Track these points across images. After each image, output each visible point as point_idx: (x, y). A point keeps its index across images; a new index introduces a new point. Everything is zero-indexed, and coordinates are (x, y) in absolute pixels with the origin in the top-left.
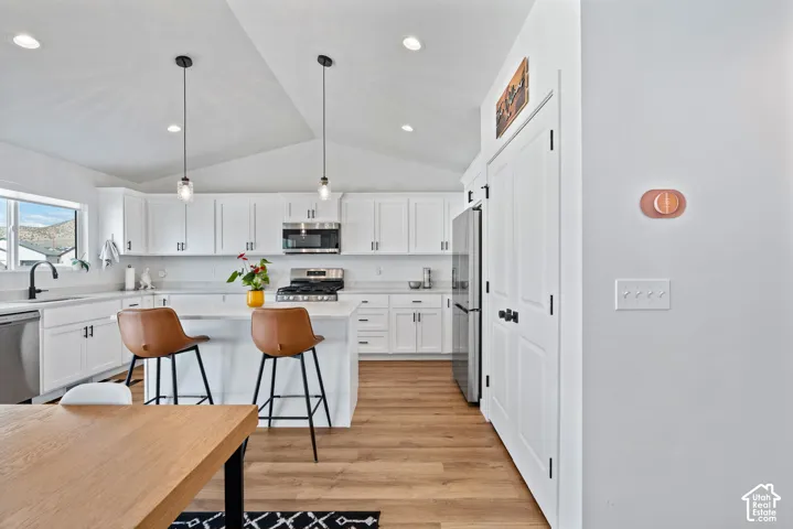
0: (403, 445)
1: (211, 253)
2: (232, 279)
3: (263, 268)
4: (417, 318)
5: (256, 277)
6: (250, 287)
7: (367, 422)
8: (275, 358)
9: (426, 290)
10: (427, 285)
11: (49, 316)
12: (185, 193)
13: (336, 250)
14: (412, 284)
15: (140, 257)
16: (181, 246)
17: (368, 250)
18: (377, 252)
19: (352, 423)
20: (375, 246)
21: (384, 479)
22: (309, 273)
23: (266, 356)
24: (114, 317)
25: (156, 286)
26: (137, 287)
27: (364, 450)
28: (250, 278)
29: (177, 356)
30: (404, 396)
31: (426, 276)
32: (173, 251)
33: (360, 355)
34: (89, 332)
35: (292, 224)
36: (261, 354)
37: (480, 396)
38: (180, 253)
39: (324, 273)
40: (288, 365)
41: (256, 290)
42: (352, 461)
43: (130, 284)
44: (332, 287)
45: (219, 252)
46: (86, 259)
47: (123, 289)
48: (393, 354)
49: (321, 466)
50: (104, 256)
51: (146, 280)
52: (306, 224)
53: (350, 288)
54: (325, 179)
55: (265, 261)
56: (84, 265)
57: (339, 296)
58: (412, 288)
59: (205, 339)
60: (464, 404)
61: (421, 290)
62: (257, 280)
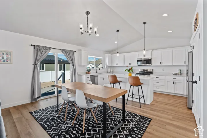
0: (162, 111)
1: (122, 65)
2: (125, 71)
3: (132, 69)
4: (175, 83)
5: (130, 70)
6: (129, 72)
7: (154, 105)
8: (133, 86)
9: (179, 76)
10: (179, 74)
11: (99, 76)
12: (118, 55)
13: (150, 64)
14: (174, 74)
15: (110, 67)
16: (117, 64)
17: (159, 64)
18: (162, 65)
19: (150, 104)
20: (161, 63)
21: (155, 115)
22: (144, 70)
23: (131, 86)
24: (108, 76)
25: (113, 72)
26: (110, 72)
27: (152, 109)
28: (129, 71)
29: (116, 84)
30: (167, 102)
31: (179, 71)
32: (116, 65)
33: (154, 91)
34: (104, 79)
35: (140, 59)
36: (130, 85)
37: (192, 107)
38: (117, 66)
39: (147, 70)
40: (136, 88)
41: (130, 73)
42: (148, 110)
43: (109, 72)
44: (149, 73)
45: (124, 65)
46: (103, 67)
47: (108, 72)
48: (166, 92)
49: (141, 109)
50: (105, 66)
51: (111, 71)
52: (144, 58)
53: (154, 74)
54: (144, 49)
55: (132, 67)
56: (103, 68)
57: (151, 76)
58: (174, 75)
59: (121, 81)
60: (186, 108)
61: (177, 76)
62: (130, 71)
